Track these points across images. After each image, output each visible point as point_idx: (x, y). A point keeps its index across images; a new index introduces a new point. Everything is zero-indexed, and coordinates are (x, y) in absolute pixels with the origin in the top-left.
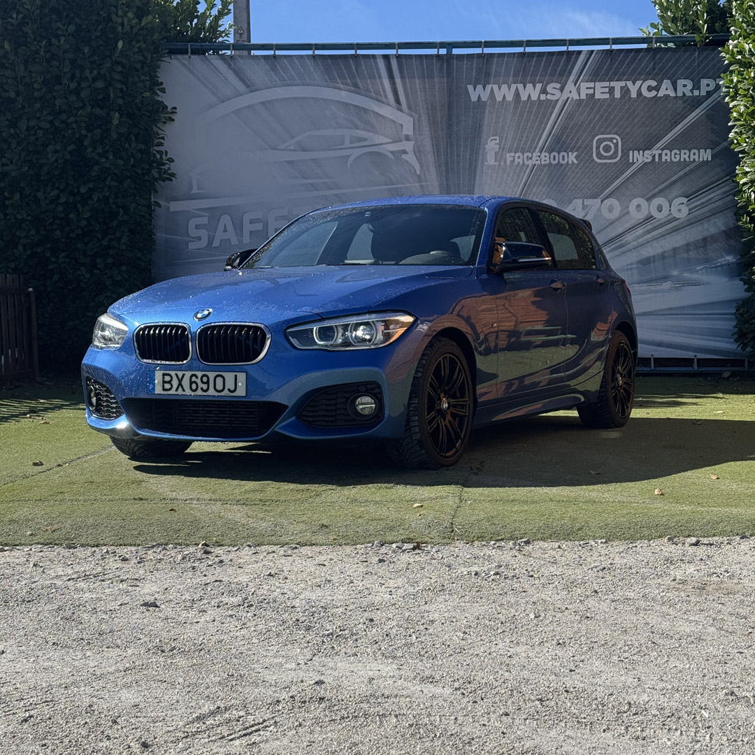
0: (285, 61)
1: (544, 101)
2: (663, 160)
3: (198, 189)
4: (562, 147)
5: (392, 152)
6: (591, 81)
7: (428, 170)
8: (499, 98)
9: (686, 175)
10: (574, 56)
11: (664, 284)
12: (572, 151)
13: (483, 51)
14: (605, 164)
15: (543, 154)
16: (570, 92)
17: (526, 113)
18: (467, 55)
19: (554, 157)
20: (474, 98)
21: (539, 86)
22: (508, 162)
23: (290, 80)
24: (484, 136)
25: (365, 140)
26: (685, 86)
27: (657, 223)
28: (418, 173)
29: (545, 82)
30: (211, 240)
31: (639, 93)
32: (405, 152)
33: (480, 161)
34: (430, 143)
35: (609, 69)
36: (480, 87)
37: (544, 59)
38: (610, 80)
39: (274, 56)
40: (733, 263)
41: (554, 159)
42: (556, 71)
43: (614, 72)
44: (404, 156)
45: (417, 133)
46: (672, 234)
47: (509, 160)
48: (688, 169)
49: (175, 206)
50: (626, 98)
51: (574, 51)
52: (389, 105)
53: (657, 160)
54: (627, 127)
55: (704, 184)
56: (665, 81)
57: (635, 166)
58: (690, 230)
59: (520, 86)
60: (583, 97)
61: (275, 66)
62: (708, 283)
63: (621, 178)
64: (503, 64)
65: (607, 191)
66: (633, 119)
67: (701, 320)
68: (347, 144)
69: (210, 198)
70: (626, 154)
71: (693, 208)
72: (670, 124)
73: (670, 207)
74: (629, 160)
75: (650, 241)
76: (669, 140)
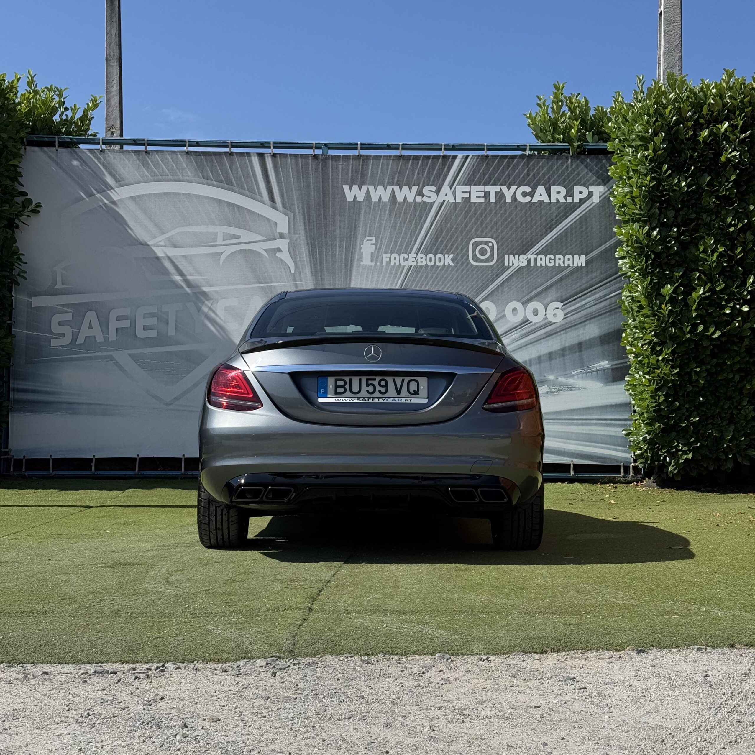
0: (157, 156)
1: (420, 203)
2: (538, 265)
3: (62, 284)
4: (438, 249)
5: (266, 250)
6: (466, 185)
7: (302, 269)
8: (375, 199)
9: (560, 280)
10: (450, 160)
12: (448, 253)
13: (359, 152)
14: (481, 267)
15: (420, 255)
16: (446, 195)
17: (401, 216)
18: (344, 156)
19: (431, 259)
20: (350, 199)
21: (415, 188)
22: (384, 263)
23: (161, 175)
24: (359, 236)
25: (239, 237)
26: (558, 192)
27: (533, 328)
28: (293, 272)
29: (421, 185)
30: (75, 338)
31: (514, 198)
32: (279, 250)
33: (356, 260)
34: (305, 242)
35: (484, 174)
36: (355, 188)
37: (420, 162)
38: (485, 185)
39: (147, 152)
40: (608, 369)
41: (431, 261)
42: (432, 174)
43: (489, 177)
44: (278, 254)
45: (292, 231)
46: (547, 339)
47: (385, 260)
48: (562, 274)
49: (37, 302)
50: (501, 202)
51: (450, 156)
52: (263, 202)
53: (532, 264)
54: (502, 231)
55: (579, 289)
56: (539, 187)
57: (510, 270)
58: (565, 335)
59: (396, 188)
60: (459, 200)
61: (147, 161)
62: (583, 388)
63: (497, 281)
64: (379, 165)
65: (484, 294)
66: (508, 224)
67: (576, 425)
68: (220, 241)
69: (76, 294)
70: (501, 257)
71: (568, 313)
72: (544, 230)
73: (546, 311)
74: (504, 263)
75: (526, 345)
76: (544, 246)
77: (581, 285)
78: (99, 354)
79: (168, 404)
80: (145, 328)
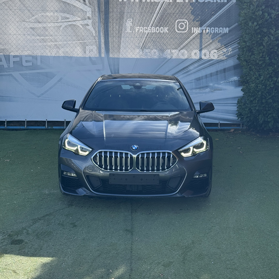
1: (153, 2)
4: (161, 25)
5: (81, 25)
7: (99, 34)
9: (217, 39)
11: (206, 90)
12: (166, 26)
14: (181, 33)
17: (145, 8)
24: (125, 18)
27: (204, 62)
28: (94, 35)
32: (88, 25)
33: (123, 30)
40: (236, 80)
44: (87, 27)
45: (93, 16)
46: (210, 67)
48: (218, 37)
52: (80, 2)
54: (191, 16)
55: (225, 44)
57: (194, 35)
58: (218, 65)
62: (225, 89)
63: (188, 40)
65: (182, 46)
68: (60, 20)
70: (190, 28)
71: (220, 55)
72: (210, 15)
73: (210, 54)
74: (191, 32)
75: (200, 70)
76: (210, 23)
77: (226, 42)
78: (6, 73)
79: (38, 97)
80: (26, 61)
